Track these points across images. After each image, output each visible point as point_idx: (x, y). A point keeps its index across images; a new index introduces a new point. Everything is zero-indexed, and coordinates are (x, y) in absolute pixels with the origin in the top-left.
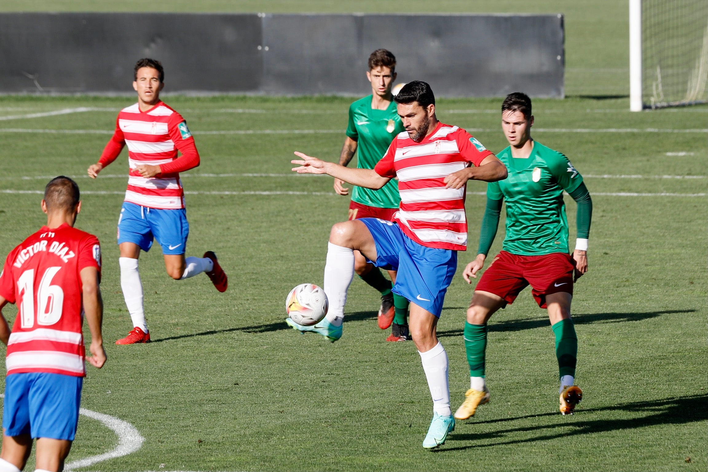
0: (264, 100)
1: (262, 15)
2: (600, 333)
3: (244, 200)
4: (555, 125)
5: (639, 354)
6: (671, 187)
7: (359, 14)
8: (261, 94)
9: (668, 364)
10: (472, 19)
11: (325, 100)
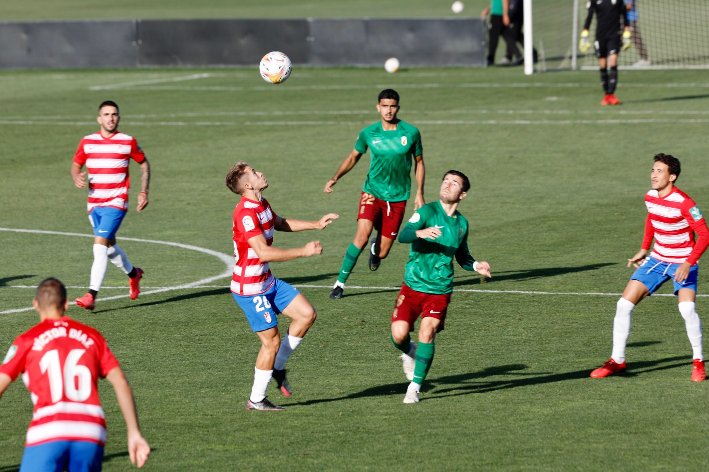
0: (311, 69)
1: (310, 19)
2: (509, 203)
3: (300, 127)
4: (482, 82)
5: (531, 215)
6: (549, 118)
7: (366, 17)
8: (309, 65)
9: (548, 221)
10: (432, 21)
11: (346, 69)
